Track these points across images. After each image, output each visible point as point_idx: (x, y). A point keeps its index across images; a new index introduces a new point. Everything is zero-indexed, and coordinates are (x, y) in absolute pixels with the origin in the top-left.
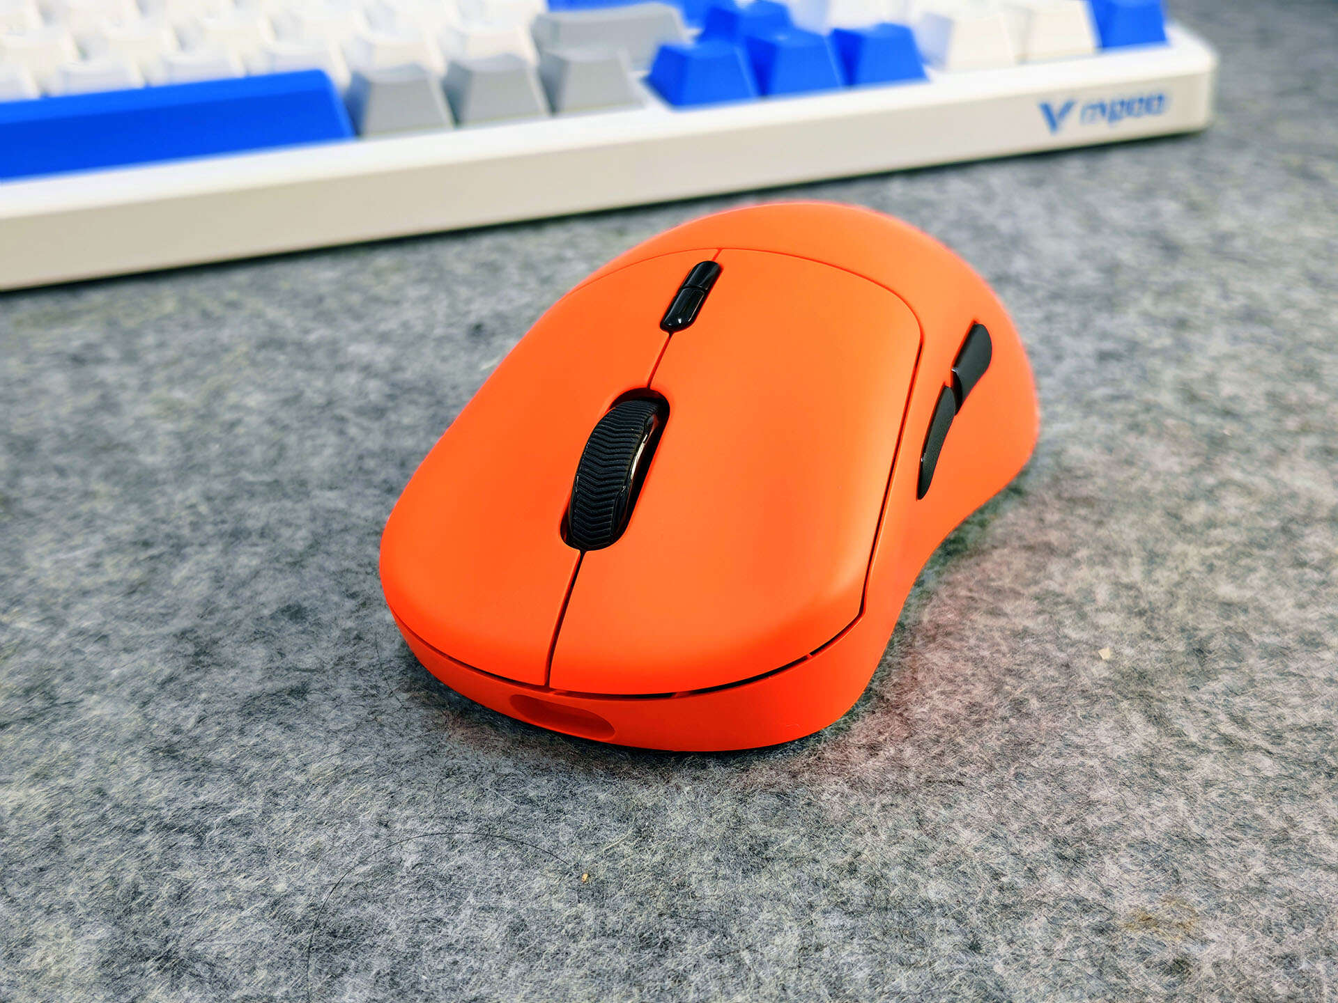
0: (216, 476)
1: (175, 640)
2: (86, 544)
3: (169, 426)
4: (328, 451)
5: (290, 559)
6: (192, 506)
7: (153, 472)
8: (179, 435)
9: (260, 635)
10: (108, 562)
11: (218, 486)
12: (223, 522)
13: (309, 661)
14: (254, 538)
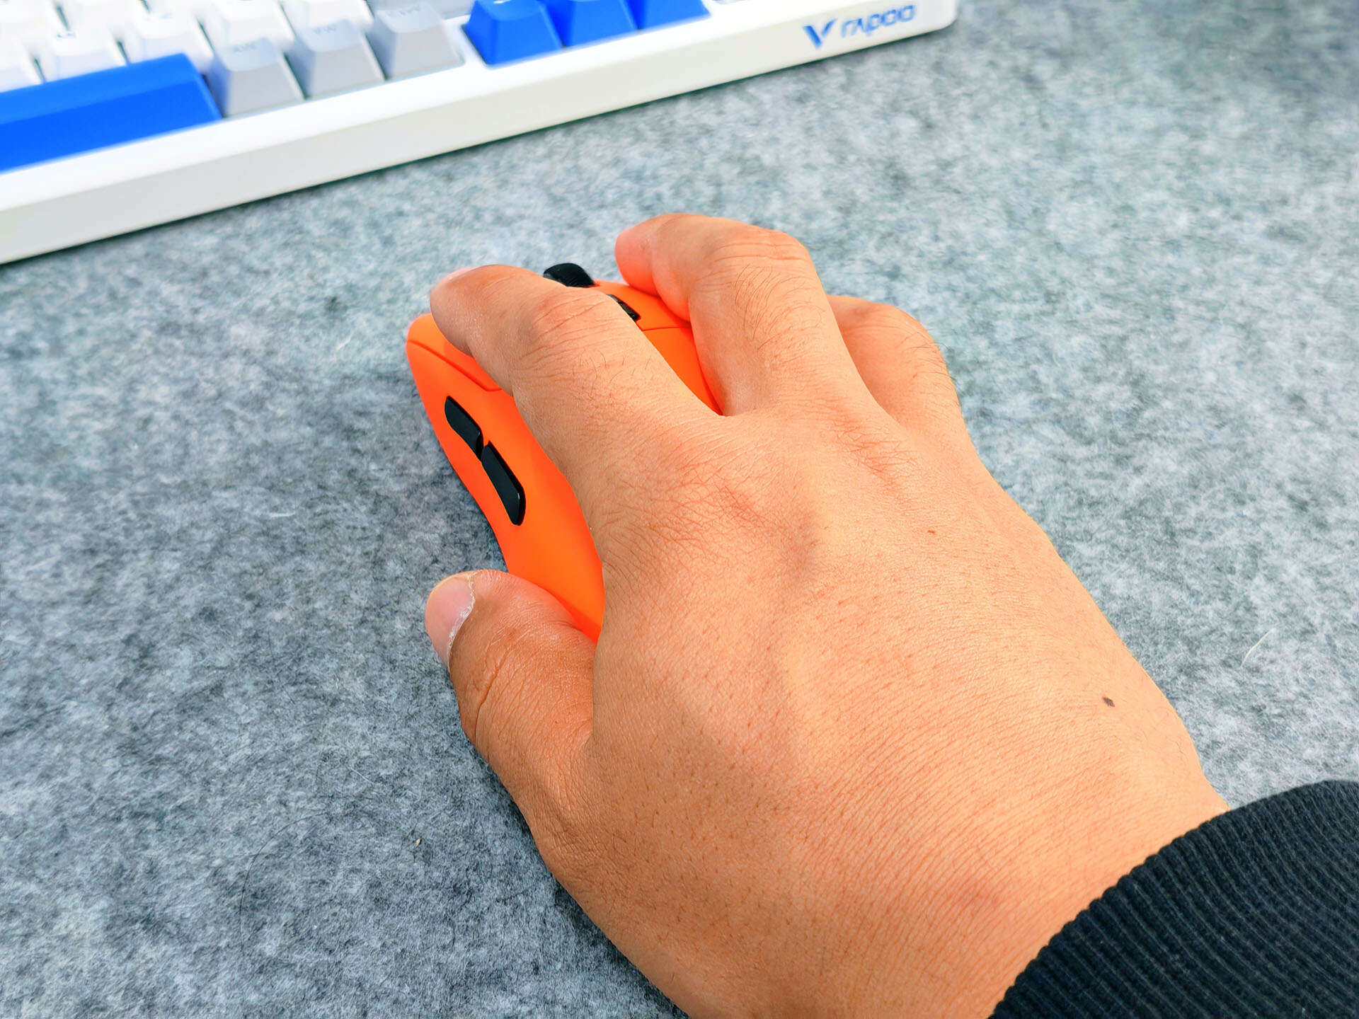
0: (140, 478)
1: (124, 645)
2: (47, 555)
3: (98, 426)
4: (222, 448)
5: (201, 563)
6: (124, 512)
7: (90, 475)
8: (104, 434)
9: (186, 638)
10: (67, 571)
11: (140, 488)
12: (149, 526)
13: (222, 660)
14: (174, 543)
